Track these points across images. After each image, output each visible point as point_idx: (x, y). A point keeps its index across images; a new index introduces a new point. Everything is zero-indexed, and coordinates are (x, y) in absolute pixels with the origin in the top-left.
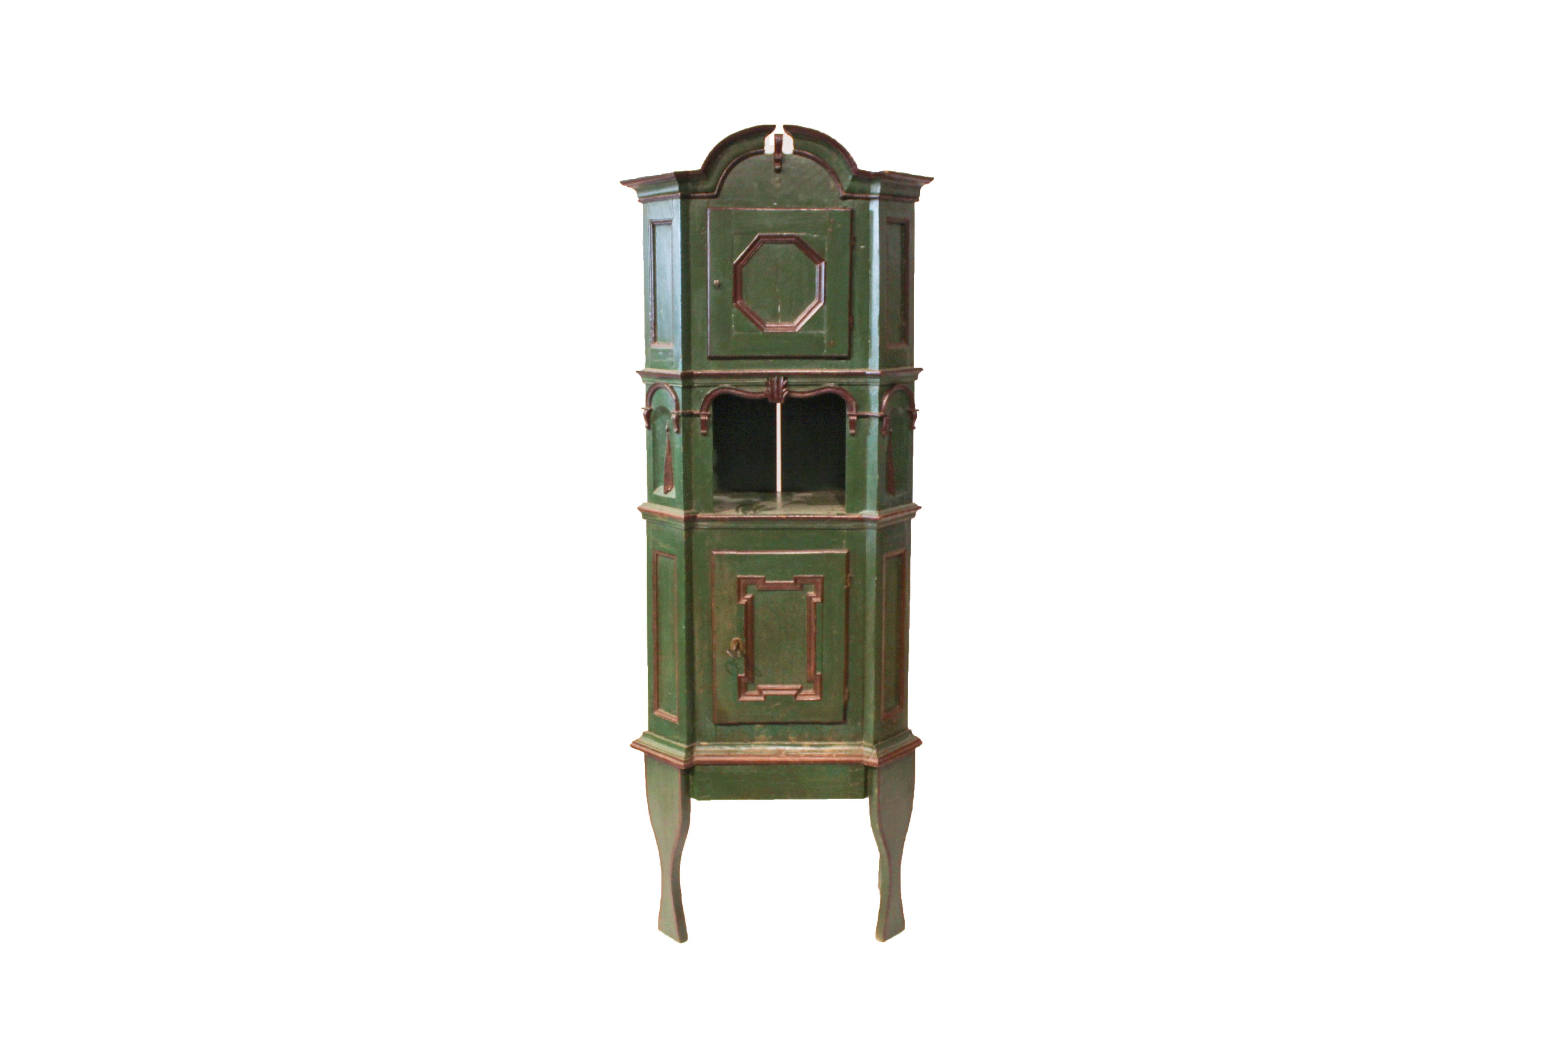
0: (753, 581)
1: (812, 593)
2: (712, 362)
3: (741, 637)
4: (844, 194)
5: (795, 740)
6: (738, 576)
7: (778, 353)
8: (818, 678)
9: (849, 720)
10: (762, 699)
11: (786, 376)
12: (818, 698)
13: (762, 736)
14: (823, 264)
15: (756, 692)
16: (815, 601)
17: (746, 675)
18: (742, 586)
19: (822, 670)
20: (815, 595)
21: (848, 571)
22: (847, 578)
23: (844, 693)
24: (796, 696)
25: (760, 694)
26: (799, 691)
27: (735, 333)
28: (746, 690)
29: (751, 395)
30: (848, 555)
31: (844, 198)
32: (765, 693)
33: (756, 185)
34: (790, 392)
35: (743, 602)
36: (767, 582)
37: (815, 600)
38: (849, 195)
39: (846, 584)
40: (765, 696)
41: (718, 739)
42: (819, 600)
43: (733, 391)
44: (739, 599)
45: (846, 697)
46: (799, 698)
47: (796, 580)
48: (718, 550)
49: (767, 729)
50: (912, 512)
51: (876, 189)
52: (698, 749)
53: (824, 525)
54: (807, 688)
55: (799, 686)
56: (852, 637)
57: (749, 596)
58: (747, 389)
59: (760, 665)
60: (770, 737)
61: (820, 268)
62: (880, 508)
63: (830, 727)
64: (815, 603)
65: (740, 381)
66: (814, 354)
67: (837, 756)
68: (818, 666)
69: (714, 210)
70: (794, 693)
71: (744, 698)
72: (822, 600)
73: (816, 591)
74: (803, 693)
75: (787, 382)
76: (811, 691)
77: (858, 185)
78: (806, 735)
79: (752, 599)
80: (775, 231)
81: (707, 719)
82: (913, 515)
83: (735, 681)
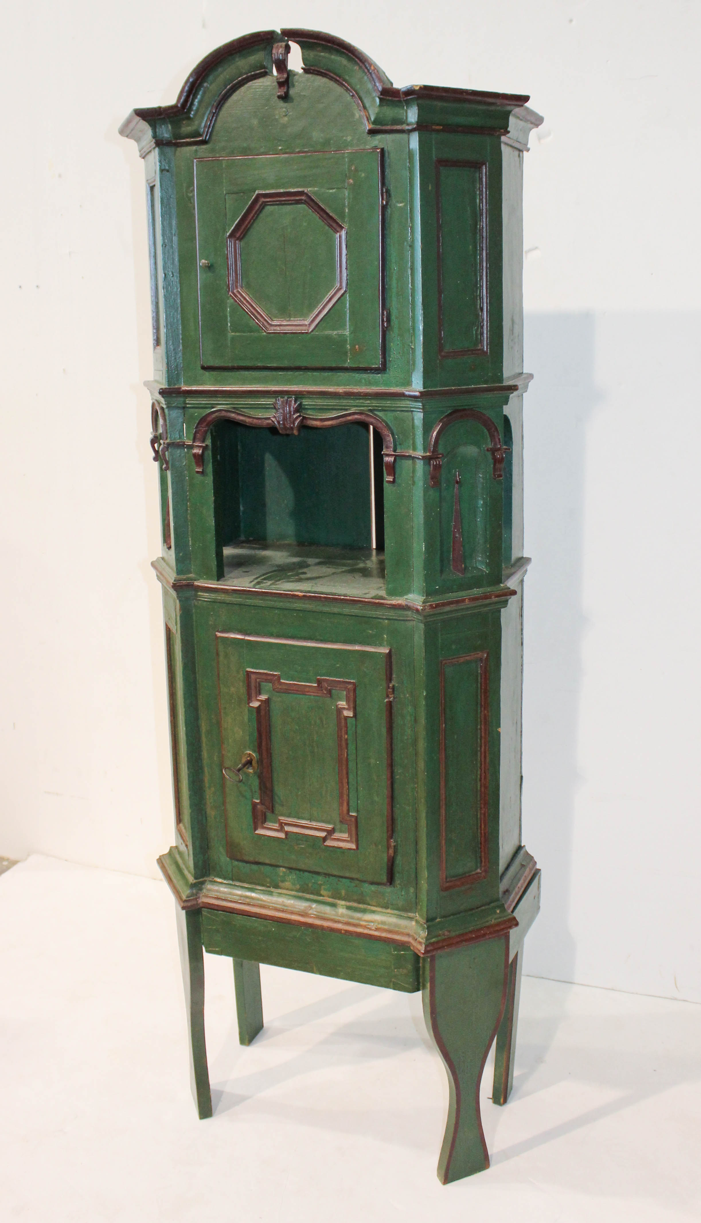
0: (269, 678)
1: (343, 704)
2: (207, 374)
3: (254, 751)
4: (372, 126)
5: (329, 897)
6: (249, 669)
7: (286, 364)
8: (353, 819)
9: (397, 881)
10: (282, 835)
11: (299, 395)
12: (353, 846)
13: (287, 884)
14: (343, 233)
15: (276, 826)
16: (346, 715)
17: (261, 803)
18: (253, 684)
19: (358, 811)
20: (346, 707)
21: (390, 679)
22: (389, 687)
23: (388, 847)
24: (324, 839)
25: (281, 829)
26: (330, 832)
27: (231, 334)
28: (265, 820)
29: (255, 421)
30: (389, 655)
31: (372, 132)
32: (287, 828)
33: (255, 122)
34: (304, 418)
35: (256, 704)
36: (282, 681)
37: (346, 713)
38: (378, 127)
39: (388, 696)
40: (287, 833)
41: (236, 878)
42: (351, 714)
43: (233, 415)
44: (250, 699)
45: (391, 851)
46: (329, 843)
47: (319, 682)
48: (223, 631)
49: (293, 876)
50: (503, 598)
51: (412, 115)
52: (209, 886)
53: (355, 611)
54: (341, 832)
55: (330, 827)
56: (398, 770)
57: (263, 697)
58: (252, 413)
59: (280, 791)
60: (298, 887)
61: (340, 237)
62: (429, 593)
63: (373, 888)
64: (346, 718)
65: (242, 401)
66: (334, 365)
67: (377, 929)
68: (351, 803)
69: (201, 160)
70: (323, 834)
71: (260, 831)
72: (355, 716)
73: (348, 701)
74: (337, 835)
75: (300, 405)
76: (345, 836)
77: (390, 112)
78: (343, 892)
79: (267, 702)
80: (277, 187)
81: (221, 849)
82: (505, 603)
83: (249, 807)
